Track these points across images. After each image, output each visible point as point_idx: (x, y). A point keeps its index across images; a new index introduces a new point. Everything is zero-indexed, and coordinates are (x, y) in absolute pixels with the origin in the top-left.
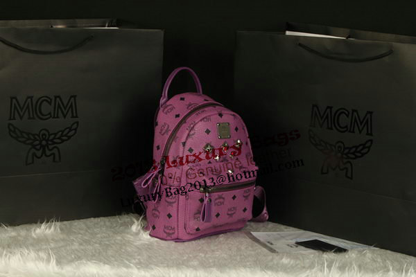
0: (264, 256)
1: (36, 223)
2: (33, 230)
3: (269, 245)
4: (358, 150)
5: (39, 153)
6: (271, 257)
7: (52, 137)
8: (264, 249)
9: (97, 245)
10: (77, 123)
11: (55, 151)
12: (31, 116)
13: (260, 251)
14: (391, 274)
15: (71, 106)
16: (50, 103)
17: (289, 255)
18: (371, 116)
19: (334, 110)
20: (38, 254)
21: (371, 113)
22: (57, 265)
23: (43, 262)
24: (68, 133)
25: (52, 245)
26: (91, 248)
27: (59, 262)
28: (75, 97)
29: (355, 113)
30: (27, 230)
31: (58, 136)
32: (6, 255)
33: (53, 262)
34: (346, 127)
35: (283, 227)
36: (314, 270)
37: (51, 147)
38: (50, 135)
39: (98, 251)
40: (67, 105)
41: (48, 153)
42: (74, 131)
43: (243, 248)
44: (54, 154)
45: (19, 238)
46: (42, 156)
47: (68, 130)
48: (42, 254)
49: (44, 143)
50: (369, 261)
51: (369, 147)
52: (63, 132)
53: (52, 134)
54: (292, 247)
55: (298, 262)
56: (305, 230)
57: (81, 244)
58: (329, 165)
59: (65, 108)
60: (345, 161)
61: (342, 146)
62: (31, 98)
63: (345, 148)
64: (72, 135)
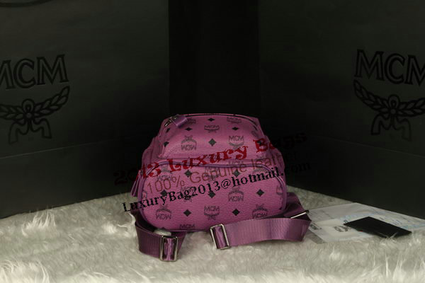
1: (28, 212)
2: (23, 225)
4: (418, 105)
5: (24, 129)
6: (316, 250)
7: (38, 108)
9: (102, 244)
10: (68, 87)
12: (10, 85)
15: (59, 67)
16: (32, 67)
17: (338, 245)
19: (385, 57)
20: (27, 267)
23: (34, 278)
24: (57, 101)
25: (46, 248)
26: (94, 249)
27: (53, 276)
28: (62, 56)
29: (412, 60)
30: (16, 225)
31: (45, 106)
33: (46, 279)
34: (402, 76)
36: (372, 272)
37: (37, 120)
38: (35, 105)
39: (102, 254)
40: (54, 67)
41: (35, 127)
42: (65, 98)
44: (42, 128)
45: (7, 238)
46: (27, 131)
47: (57, 97)
48: (33, 267)
49: (29, 115)
52: (51, 100)
53: (38, 104)
54: (340, 231)
55: (351, 256)
56: (354, 202)
57: (81, 244)
58: (381, 123)
59: (52, 71)
60: (401, 118)
61: (397, 101)
62: (8, 62)
63: (401, 103)
64: (64, 104)
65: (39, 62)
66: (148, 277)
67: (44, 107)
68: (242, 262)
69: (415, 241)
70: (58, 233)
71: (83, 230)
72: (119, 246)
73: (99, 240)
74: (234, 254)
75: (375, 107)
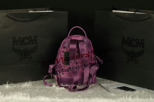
0: (105, 93)
1: (23, 82)
2: (22, 85)
3: (107, 88)
5: (24, 57)
6: (107, 93)
7: (28, 51)
8: (105, 90)
9: (45, 90)
10: (37, 46)
11: (30, 56)
12: (21, 44)
13: (104, 91)
14: (151, 99)
15: (35, 40)
16: (27, 39)
17: (114, 92)
18: (143, 41)
19: (130, 39)
20: (23, 94)
21: (143, 40)
22: (30, 98)
23: (25, 97)
24: (34, 50)
25: (29, 90)
26: (43, 91)
27: (31, 97)
28: (36, 37)
29: (138, 40)
30: (20, 85)
32: (12, 95)
33: (29, 97)
34: (135, 45)
35: (113, 82)
36: (122, 98)
37: (28, 55)
38: (27, 51)
40: (34, 40)
41: (27, 57)
42: (36, 49)
43: (97, 90)
44: (29, 57)
45: (17, 88)
46: (25, 58)
47: (34, 49)
48: (25, 94)
49: (26, 53)
50: (143, 94)
51: (143, 52)
52: (32, 49)
53: (28, 50)
54: (115, 89)
55: (117, 95)
56: (121, 83)
57: (39, 90)
58: (129, 59)
59: (33, 41)
60: (134, 57)
61: (133, 52)
62: (21, 37)
63: (134, 53)
64: (36, 51)
65: (29, 38)
66: (58, 98)
67: (30, 51)
68: (85, 95)
69: (137, 92)
70: (32, 87)
71: (40, 87)
72: (50, 91)
73: (44, 89)
74: (83, 94)
75: (127, 54)
